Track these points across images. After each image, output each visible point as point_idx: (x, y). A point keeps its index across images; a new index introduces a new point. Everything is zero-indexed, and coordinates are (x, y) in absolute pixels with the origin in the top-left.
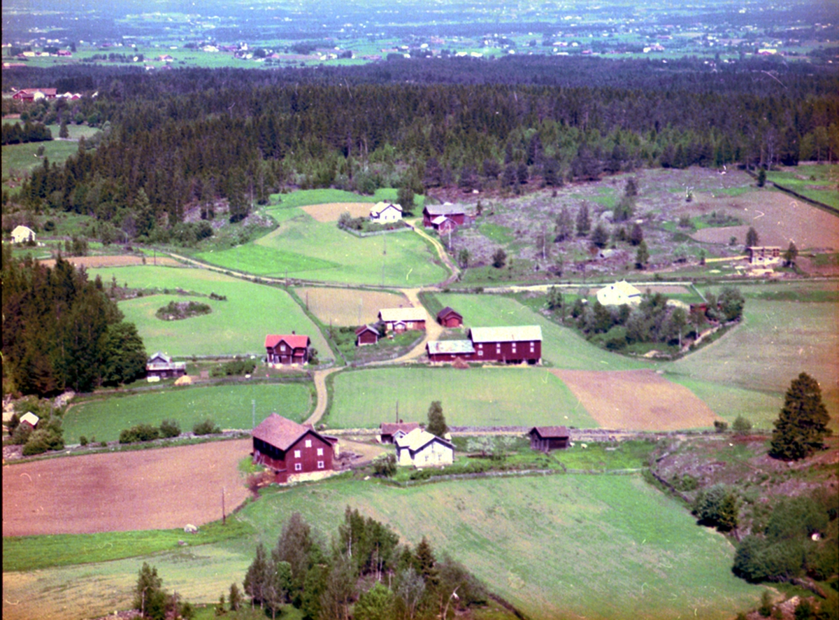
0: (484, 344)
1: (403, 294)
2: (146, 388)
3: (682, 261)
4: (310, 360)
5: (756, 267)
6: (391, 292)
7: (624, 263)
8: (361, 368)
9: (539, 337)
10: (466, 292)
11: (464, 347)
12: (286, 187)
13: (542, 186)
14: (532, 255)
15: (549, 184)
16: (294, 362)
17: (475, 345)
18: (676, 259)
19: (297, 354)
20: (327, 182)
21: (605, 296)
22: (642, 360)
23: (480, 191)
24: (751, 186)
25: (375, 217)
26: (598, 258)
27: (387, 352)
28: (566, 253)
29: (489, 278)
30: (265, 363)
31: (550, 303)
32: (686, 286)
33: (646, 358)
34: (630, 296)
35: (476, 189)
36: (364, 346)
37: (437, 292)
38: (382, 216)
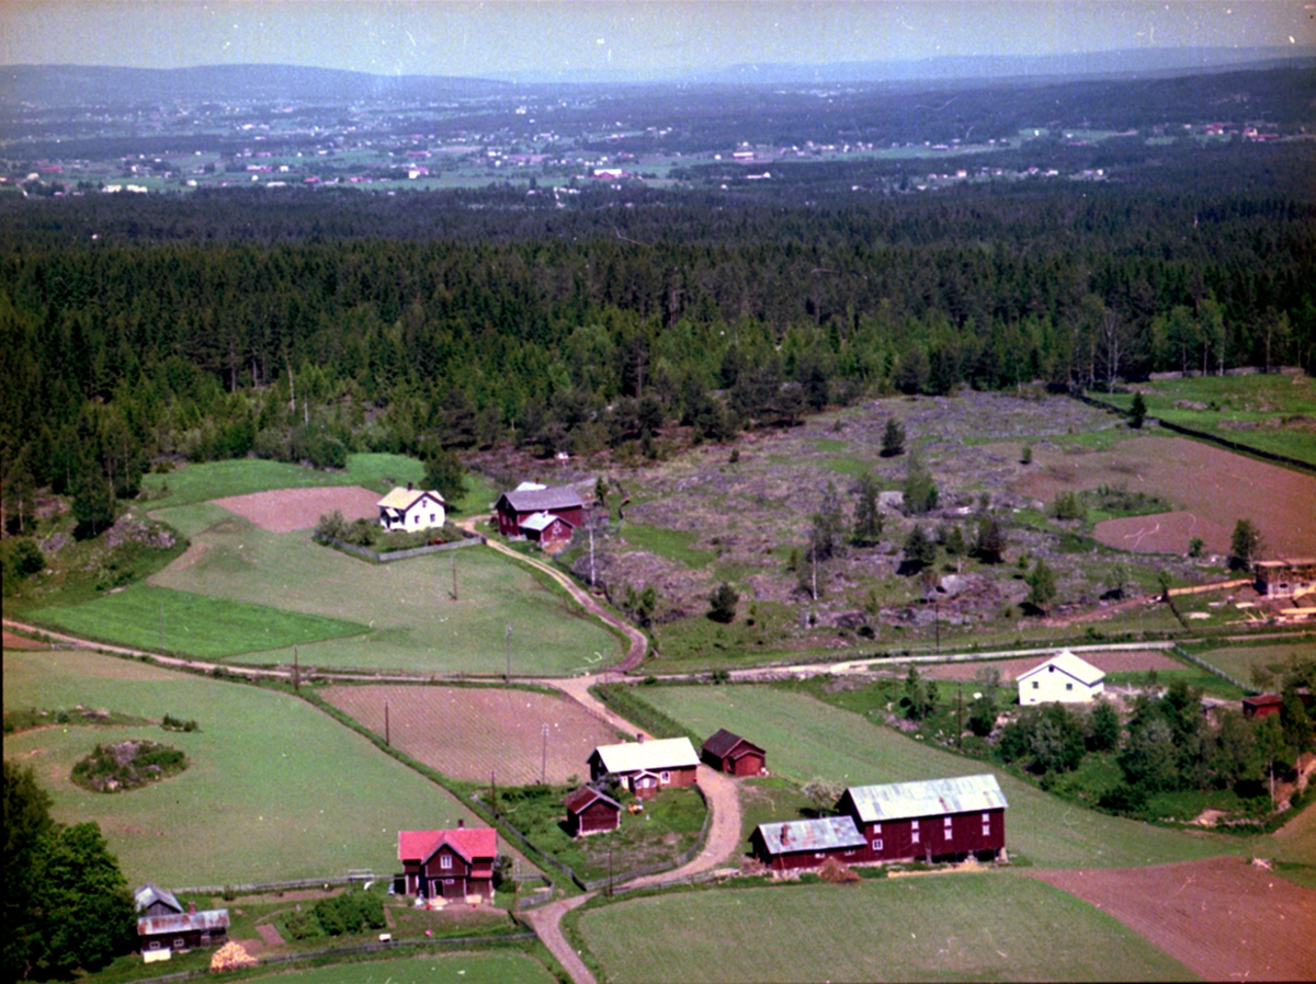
0: (883, 823)
1: (559, 693)
3: (1115, 595)
4: (498, 881)
5: (1283, 604)
6: (531, 689)
7: (995, 604)
8: (626, 898)
9: (998, 802)
10: (692, 683)
11: (833, 833)
12: (162, 459)
13: (698, 442)
14: (785, 592)
15: (709, 435)
16: (470, 892)
17: (864, 827)
18: (1103, 591)
19: (477, 874)
20: (241, 447)
21: (1036, 685)
22: (1197, 833)
23: (570, 455)
24: (1118, 426)
25: (395, 520)
26: (934, 593)
27: (655, 850)
28: (854, 585)
29: (717, 646)
30: (399, 897)
31: (905, 702)
32: (1163, 650)
33: (1202, 827)
34: (1092, 685)
35: (562, 451)
36: (591, 837)
37: (631, 685)
38: (410, 516)
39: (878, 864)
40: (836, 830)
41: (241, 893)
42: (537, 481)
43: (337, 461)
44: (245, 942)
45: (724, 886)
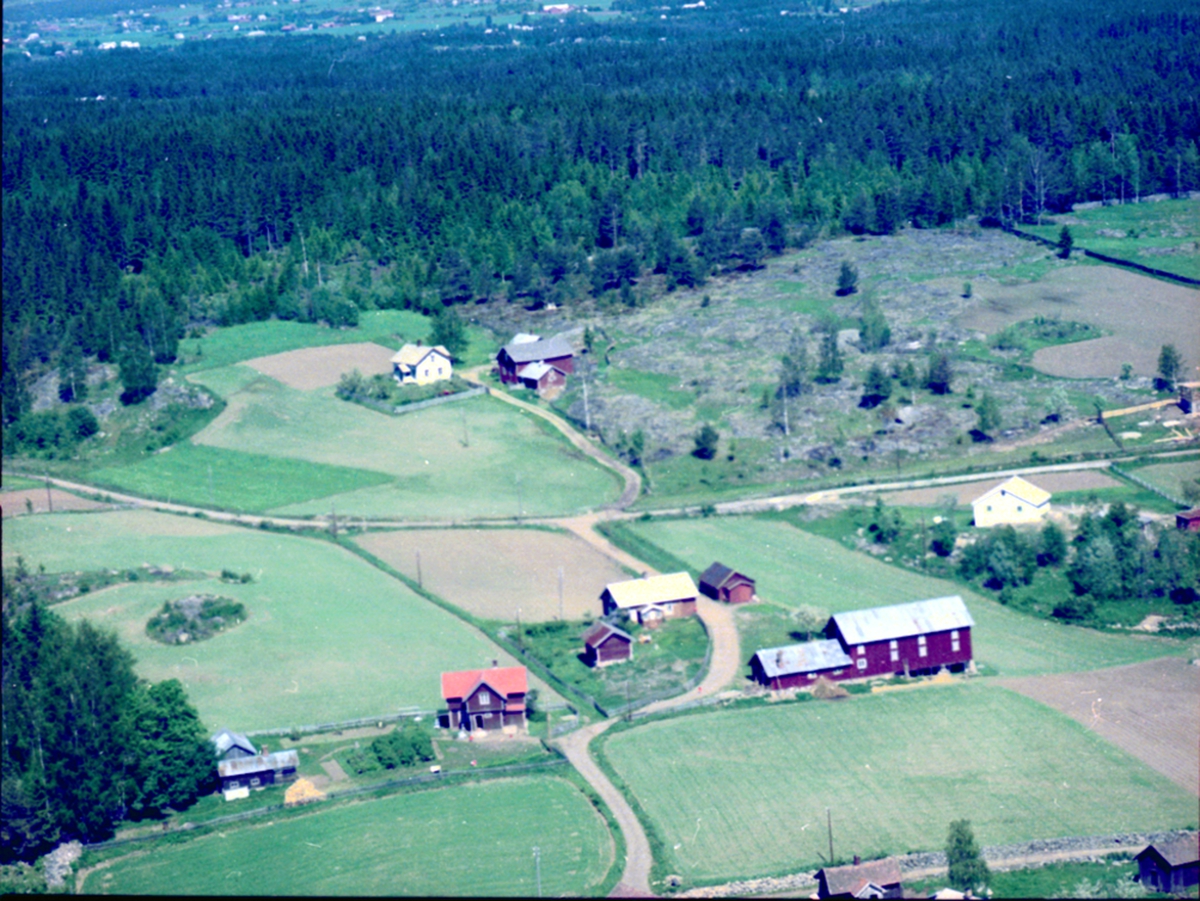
0: (867, 645)
1: (567, 532)
2: (230, 818)
3: (1054, 418)
4: (530, 712)
6: (541, 528)
7: (948, 432)
8: (644, 722)
9: (965, 621)
10: (684, 517)
11: (826, 654)
12: (195, 326)
13: (671, 289)
14: (760, 429)
15: (681, 282)
16: (506, 722)
17: (849, 649)
19: (511, 707)
20: (261, 309)
21: (989, 508)
22: (1143, 637)
23: (558, 305)
24: (1048, 258)
25: (408, 374)
26: (892, 425)
27: (665, 677)
28: (821, 420)
29: (703, 481)
30: (445, 731)
31: (873, 528)
32: (1100, 470)
33: (1146, 632)
34: (1039, 506)
35: (550, 301)
36: (609, 667)
37: (629, 521)
38: (420, 370)
39: (862, 681)
40: (825, 653)
41: (305, 734)
42: (531, 332)
43: (351, 320)
44: (314, 778)
45: (727, 708)
